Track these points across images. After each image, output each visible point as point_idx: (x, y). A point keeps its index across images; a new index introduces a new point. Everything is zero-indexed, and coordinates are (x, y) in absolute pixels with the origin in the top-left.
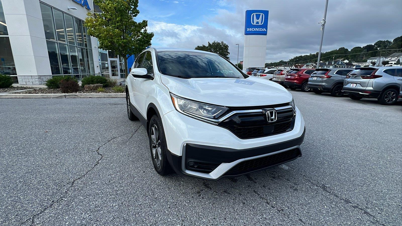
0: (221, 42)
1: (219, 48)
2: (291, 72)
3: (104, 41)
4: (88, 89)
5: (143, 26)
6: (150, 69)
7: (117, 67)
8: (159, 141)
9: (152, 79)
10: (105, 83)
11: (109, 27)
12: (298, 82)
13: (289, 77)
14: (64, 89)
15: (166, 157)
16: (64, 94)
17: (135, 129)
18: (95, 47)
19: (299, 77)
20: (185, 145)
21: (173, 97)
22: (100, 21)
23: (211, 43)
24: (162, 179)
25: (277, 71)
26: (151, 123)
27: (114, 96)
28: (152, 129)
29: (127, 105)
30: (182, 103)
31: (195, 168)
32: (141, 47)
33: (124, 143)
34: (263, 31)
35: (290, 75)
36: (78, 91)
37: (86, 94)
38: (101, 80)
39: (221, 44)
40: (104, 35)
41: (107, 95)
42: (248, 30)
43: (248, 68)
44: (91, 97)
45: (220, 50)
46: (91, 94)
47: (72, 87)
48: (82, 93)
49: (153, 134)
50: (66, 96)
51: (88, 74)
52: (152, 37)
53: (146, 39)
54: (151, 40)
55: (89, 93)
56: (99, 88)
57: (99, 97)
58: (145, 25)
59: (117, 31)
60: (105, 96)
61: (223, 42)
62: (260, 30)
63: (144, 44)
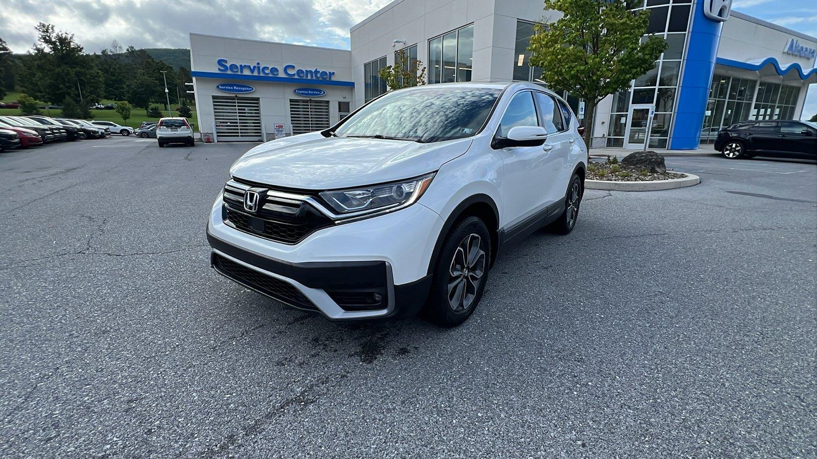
7: (646, 123)
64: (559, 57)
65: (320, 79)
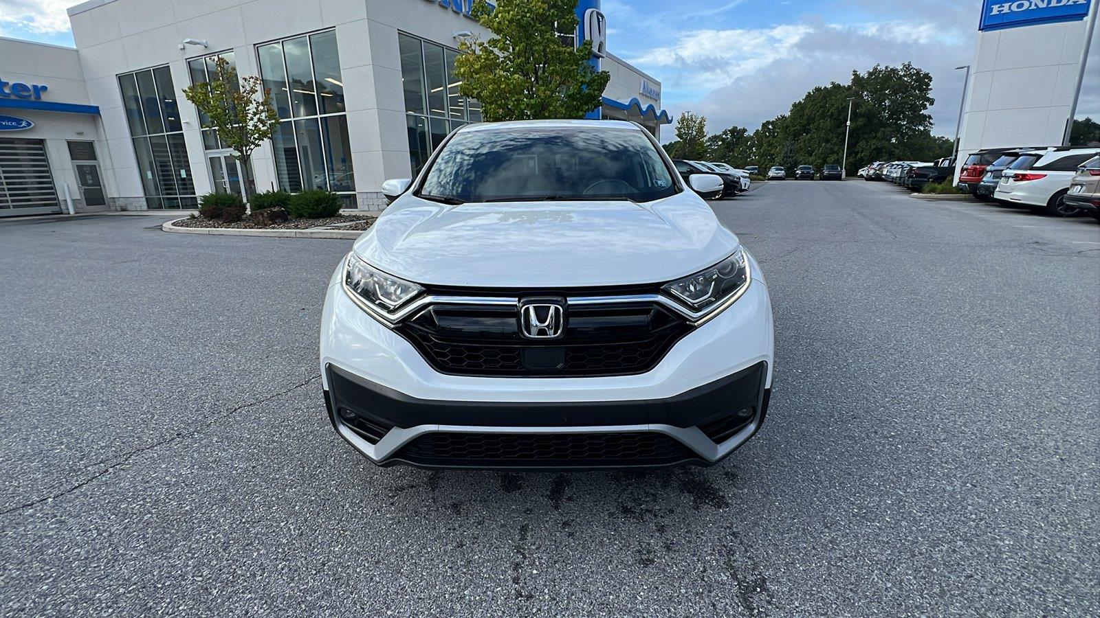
0: (902, 67)
1: (892, 88)
5: (582, 58)
23: (863, 74)
31: (353, 425)
34: (1069, 4)
39: (902, 73)
42: (995, 12)
43: (976, 151)
45: (895, 92)
53: (588, 92)
61: (909, 65)
62: (1053, 4)
63: (581, 105)
64: (503, 86)
65: (13, 97)
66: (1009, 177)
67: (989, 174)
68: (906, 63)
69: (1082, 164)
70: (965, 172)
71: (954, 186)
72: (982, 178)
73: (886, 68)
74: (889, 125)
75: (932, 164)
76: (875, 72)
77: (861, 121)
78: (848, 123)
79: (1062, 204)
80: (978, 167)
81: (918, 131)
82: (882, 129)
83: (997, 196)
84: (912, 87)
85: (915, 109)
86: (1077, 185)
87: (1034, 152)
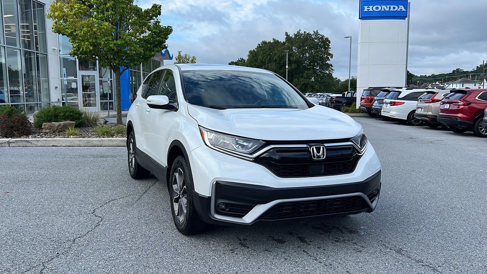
0: (313, 33)
1: (309, 45)
2: (451, 96)
3: (83, 43)
4: (48, 131)
5: (154, 15)
6: (173, 96)
7: (94, 89)
8: (185, 187)
9: (176, 110)
10: (78, 119)
11: (93, 20)
12: (465, 116)
13: (447, 106)
14: (6, 131)
15: (193, 204)
16: (7, 140)
17: (143, 190)
18: (54, 49)
19: (467, 107)
20: (215, 183)
21: (203, 130)
22: (76, 9)
23: (292, 35)
24: (187, 238)
25: (425, 94)
26: (173, 169)
27: (97, 143)
28: (175, 176)
29: (129, 153)
30: (213, 137)
31: (226, 211)
32: (148, 53)
33: (129, 205)
34: (398, 10)
35: (448, 103)
36: (30, 134)
37: (45, 139)
38: (72, 114)
39: (313, 37)
40: (84, 33)
41: (84, 140)
42: (366, 10)
43: (367, 88)
44: (55, 145)
45: (310, 48)
46: (55, 139)
47: (20, 128)
48: (39, 138)
49: (176, 183)
50: (11, 143)
51: (39, 103)
52: (169, 34)
53: (158, 39)
54: (166, 39)
55: (52, 138)
56: (68, 129)
57: (69, 144)
58: (156, 13)
59: (106, 26)
60: (81, 144)
61: (317, 32)
62: (392, 9)
63: (154, 47)
66: (387, 103)
67: (376, 102)
68: (316, 31)
69: (419, 97)
70: (363, 100)
71: (357, 108)
72: (373, 103)
73: (305, 32)
74: (310, 69)
75: (341, 95)
76: (298, 35)
77: (294, 66)
78: (287, 66)
79: (413, 118)
80: (369, 97)
81: (326, 74)
82: (306, 72)
83: (383, 114)
84: (320, 45)
85: (323, 60)
86: (419, 108)
87: (397, 90)
